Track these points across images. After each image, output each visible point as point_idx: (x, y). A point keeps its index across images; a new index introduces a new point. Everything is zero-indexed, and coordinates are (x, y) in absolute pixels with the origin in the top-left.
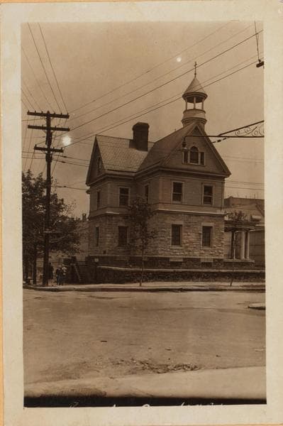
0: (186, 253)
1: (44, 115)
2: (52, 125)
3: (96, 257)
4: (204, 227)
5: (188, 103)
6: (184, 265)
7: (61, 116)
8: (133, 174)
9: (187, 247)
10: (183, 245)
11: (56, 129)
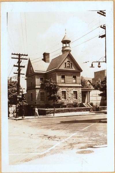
0: (68, 102)
1: (18, 55)
2: (21, 58)
3: (32, 105)
4: (74, 91)
5: (64, 44)
6: (67, 106)
7: (25, 55)
8: (45, 72)
9: (68, 99)
10: (66, 99)
11: (22, 59)
